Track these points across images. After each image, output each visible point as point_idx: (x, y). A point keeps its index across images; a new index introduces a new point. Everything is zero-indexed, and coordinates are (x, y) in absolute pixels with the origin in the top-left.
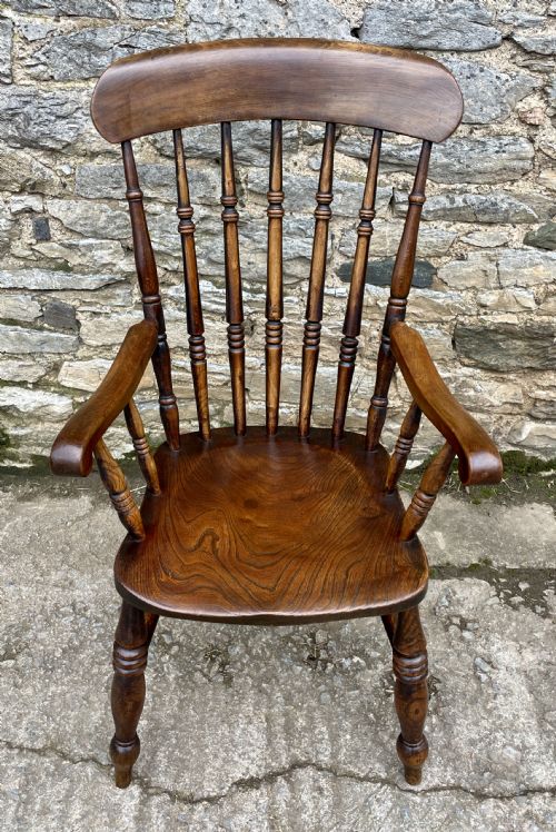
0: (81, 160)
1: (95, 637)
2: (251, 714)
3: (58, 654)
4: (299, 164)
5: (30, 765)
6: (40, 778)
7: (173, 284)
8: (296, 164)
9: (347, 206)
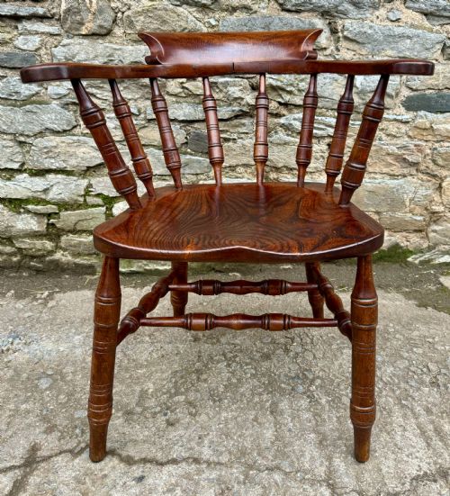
0: (224, 14)
1: (249, 375)
2: (402, 423)
3: (221, 389)
4: (380, 17)
5: (220, 475)
6: (233, 487)
7: (284, 115)
8: (378, 17)
9: (413, 49)
